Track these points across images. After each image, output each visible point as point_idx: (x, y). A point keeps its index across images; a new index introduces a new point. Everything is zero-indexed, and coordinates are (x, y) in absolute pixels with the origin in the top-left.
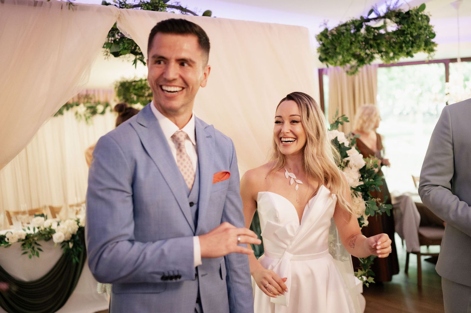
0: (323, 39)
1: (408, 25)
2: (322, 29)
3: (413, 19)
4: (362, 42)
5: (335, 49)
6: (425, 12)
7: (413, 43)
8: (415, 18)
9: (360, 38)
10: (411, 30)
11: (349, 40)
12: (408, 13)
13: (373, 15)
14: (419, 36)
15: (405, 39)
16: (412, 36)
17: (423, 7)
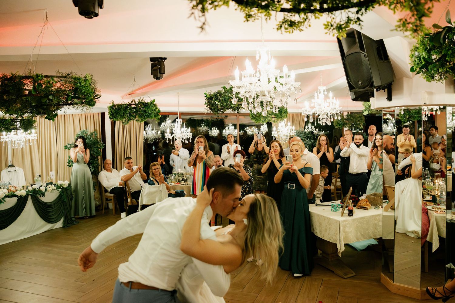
0: (112, 110)
1: (147, 109)
2: (111, 105)
3: (149, 106)
4: (128, 114)
5: (117, 115)
6: (155, 103)
7: (149, 116)
8: (150, 106)
9: (127, 112)
10: (148, 111)
11: (122, 112)
12: (147, 103)
13: (133, 103)
14: (151, 113)
15: (146, 114)
16: (149, 113)
17: (154, 101)
